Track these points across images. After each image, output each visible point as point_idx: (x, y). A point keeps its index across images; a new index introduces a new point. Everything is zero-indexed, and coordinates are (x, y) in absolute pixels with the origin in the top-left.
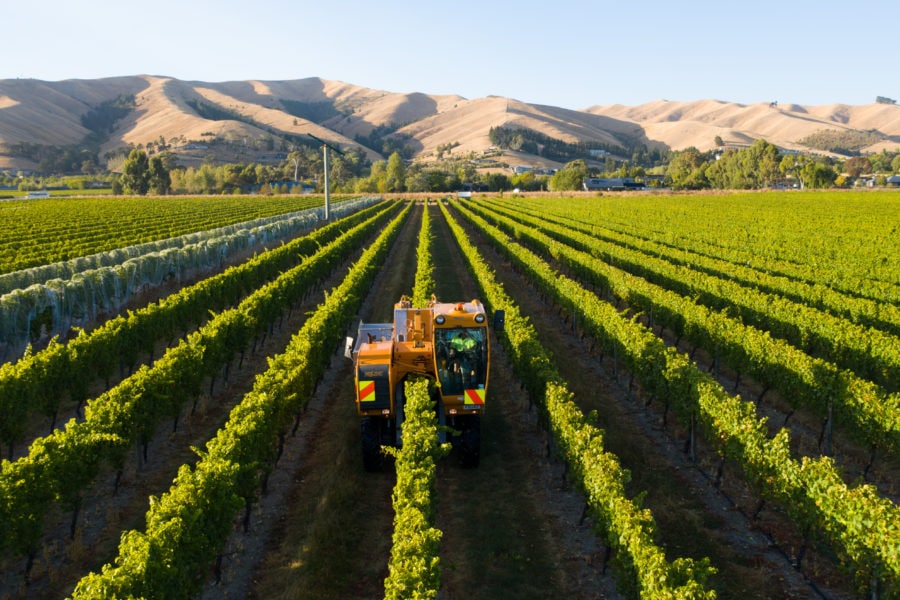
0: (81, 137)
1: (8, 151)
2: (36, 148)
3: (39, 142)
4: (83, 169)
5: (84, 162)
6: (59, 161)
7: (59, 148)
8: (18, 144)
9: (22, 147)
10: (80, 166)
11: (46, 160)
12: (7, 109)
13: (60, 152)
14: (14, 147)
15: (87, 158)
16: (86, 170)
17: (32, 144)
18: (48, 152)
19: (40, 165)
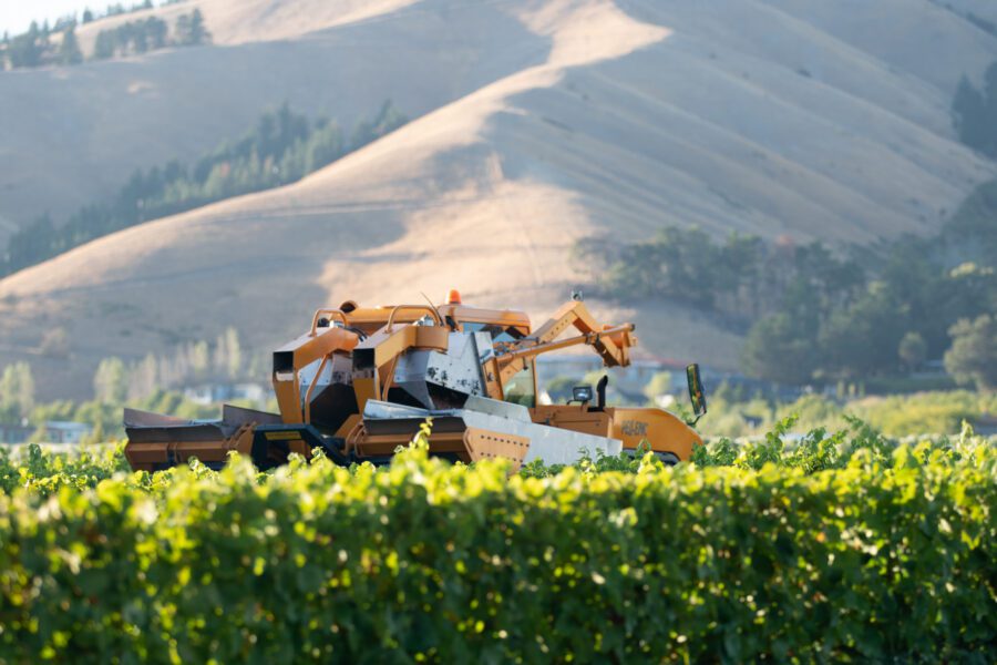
0: (947, 199)
1: (608, 275)
2: (739, 258)
3: (749, 226)
4: (949, 359)
5: (963, 325)
6: (840, 320)
7: (842, 258)
8: (655, 239)
9: (670, 253)
10: (941, 344)
11: (777, 320)
12: (605, 66)
13: (847, 277)
14: (642, 256)
15: (972, 309)
16: (971, 365)
17: (719, 241)
18: (790, 275)
19: (753, 342)
